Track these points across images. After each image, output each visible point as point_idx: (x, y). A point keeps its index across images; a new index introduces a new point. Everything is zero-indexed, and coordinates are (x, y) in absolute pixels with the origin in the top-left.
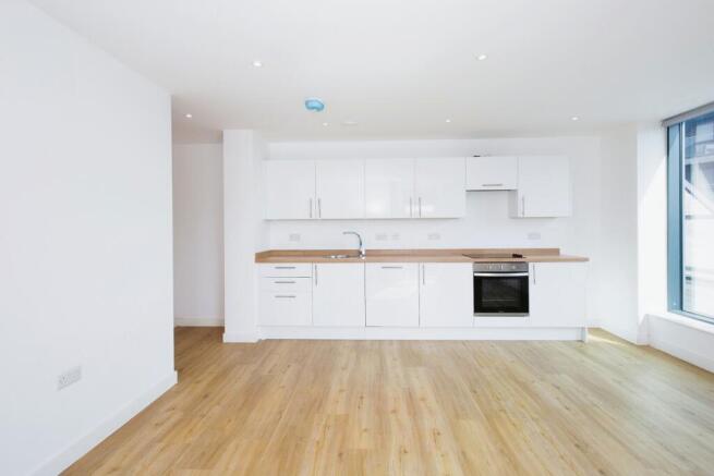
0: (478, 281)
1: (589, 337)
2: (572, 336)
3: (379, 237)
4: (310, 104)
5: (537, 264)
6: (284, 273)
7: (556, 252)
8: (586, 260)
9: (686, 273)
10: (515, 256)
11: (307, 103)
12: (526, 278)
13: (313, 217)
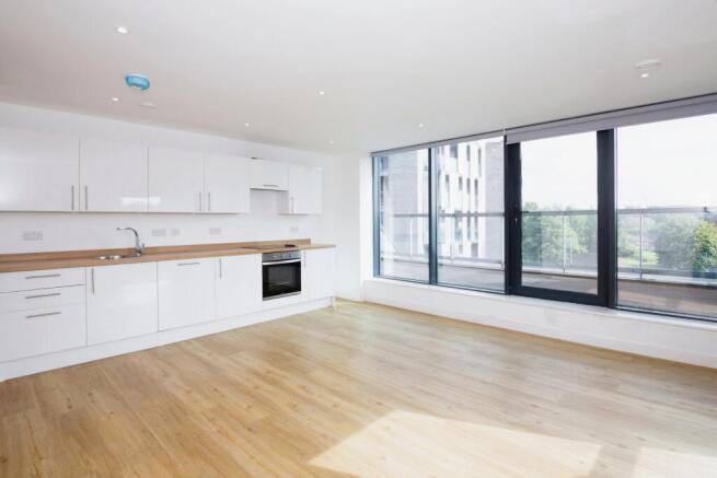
0: (266, 269)
1: (335, 304)
2: (325, 304)
3: (156, 233)
4: (131, 81)
5: (307, 251)
6: (34, 283)
7: (308, 241)
8: (334, 246)
9: (381, 256)
10: (287, 246)
11: (127, 79)
12: (299, 263)
13: (76, 209)
